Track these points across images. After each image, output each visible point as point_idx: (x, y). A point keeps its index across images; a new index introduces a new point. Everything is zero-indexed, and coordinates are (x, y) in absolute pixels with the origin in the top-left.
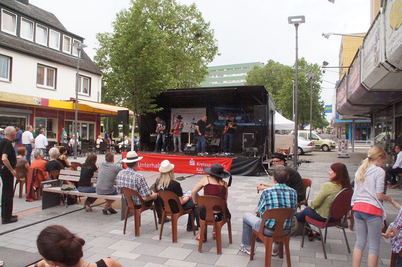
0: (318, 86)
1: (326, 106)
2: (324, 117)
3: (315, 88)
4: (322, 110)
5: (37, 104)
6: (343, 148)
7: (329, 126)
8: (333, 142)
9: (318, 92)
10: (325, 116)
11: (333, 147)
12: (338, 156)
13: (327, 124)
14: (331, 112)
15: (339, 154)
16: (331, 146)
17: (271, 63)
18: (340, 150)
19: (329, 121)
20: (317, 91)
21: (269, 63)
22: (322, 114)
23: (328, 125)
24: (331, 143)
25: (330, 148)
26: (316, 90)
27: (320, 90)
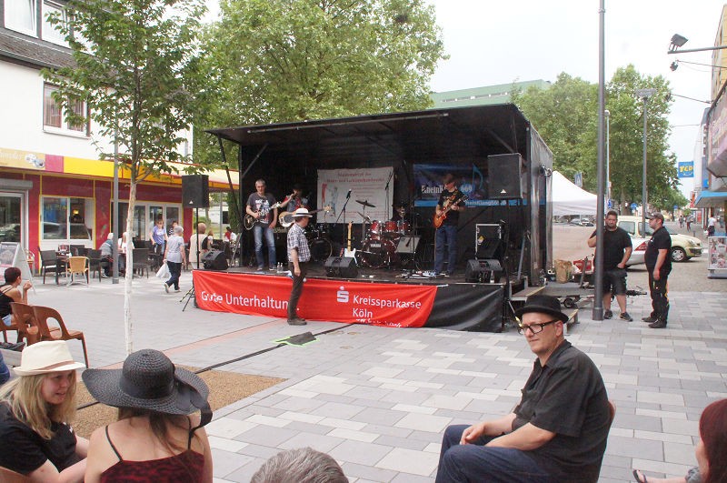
0: (663, 123)
1: (681, 164)
2: (675, 187)
3: (656, 128)
4: (673, 172)
5: (34, 167)
6: (721, 256)
7: (688, 206)
8: (696, 240)
9: (663, 136)
10: (678, 186)
11: (697, 252)
12: (709, 275)
13: (682, 202)
14: (692, 176)
15: (712, 271)
16: (692, 251)
17: (563, 79)
18: (713, 261)
19: (688, 197)
20: (660, 134)
21: (561, 81)
22: (671, 181)
23: (684, 204)
24: (691, 244)
25: (689, 254)
26: (659, 131)
27: (668, 131)
